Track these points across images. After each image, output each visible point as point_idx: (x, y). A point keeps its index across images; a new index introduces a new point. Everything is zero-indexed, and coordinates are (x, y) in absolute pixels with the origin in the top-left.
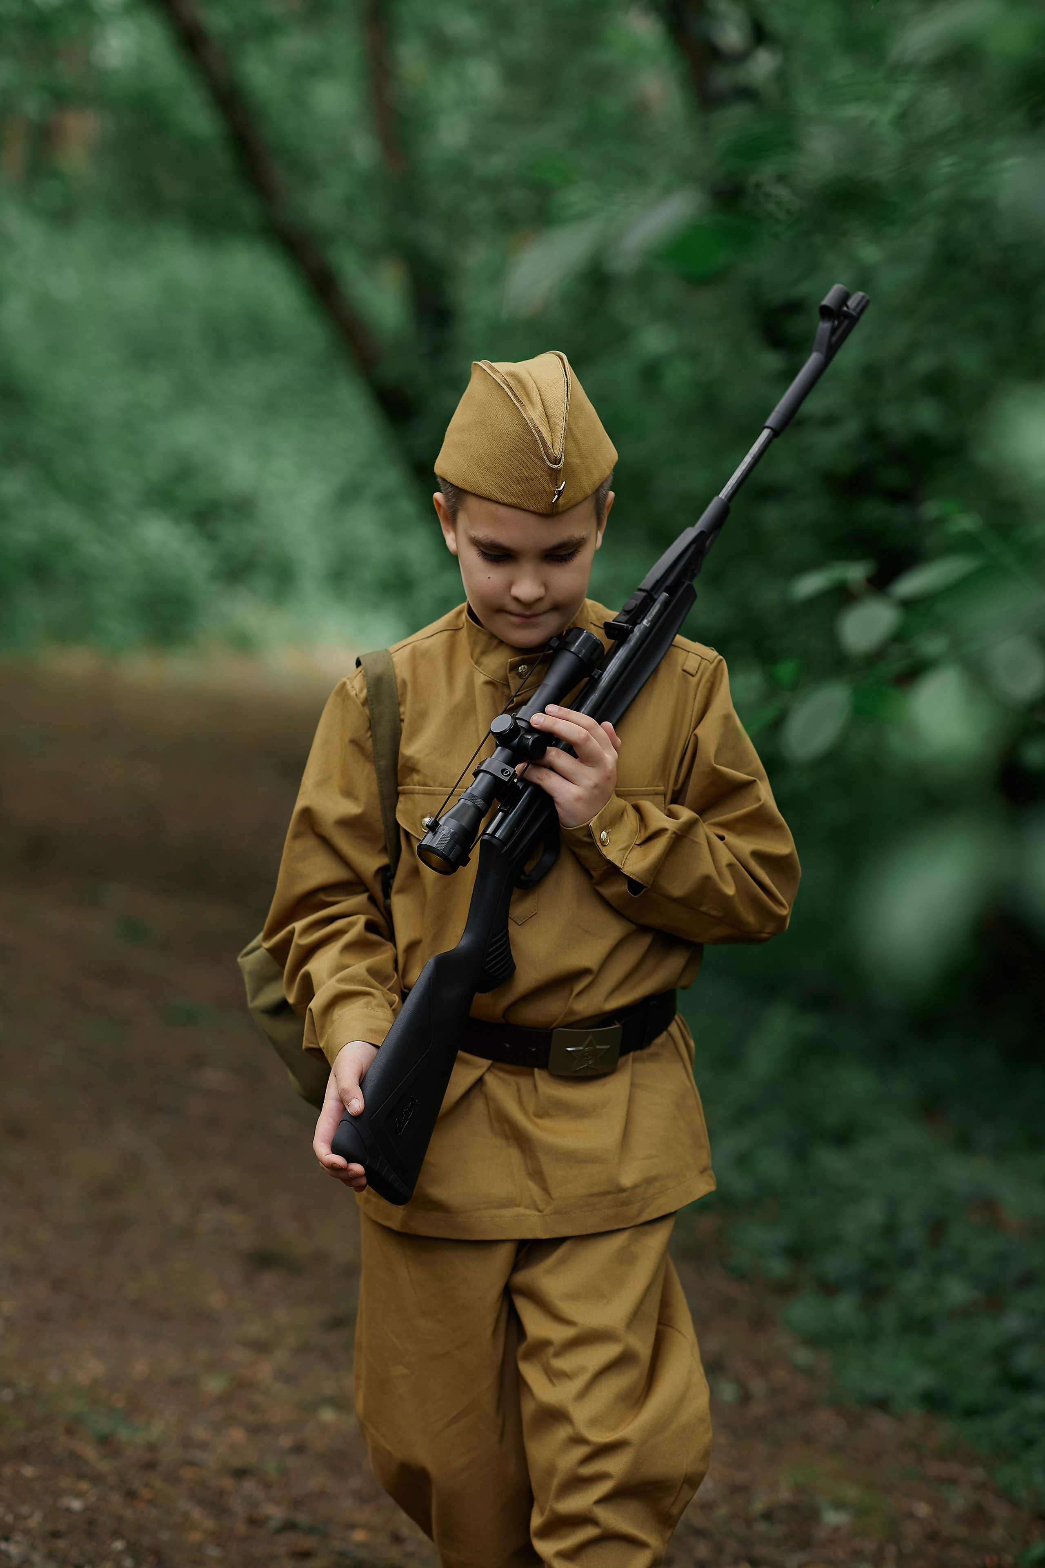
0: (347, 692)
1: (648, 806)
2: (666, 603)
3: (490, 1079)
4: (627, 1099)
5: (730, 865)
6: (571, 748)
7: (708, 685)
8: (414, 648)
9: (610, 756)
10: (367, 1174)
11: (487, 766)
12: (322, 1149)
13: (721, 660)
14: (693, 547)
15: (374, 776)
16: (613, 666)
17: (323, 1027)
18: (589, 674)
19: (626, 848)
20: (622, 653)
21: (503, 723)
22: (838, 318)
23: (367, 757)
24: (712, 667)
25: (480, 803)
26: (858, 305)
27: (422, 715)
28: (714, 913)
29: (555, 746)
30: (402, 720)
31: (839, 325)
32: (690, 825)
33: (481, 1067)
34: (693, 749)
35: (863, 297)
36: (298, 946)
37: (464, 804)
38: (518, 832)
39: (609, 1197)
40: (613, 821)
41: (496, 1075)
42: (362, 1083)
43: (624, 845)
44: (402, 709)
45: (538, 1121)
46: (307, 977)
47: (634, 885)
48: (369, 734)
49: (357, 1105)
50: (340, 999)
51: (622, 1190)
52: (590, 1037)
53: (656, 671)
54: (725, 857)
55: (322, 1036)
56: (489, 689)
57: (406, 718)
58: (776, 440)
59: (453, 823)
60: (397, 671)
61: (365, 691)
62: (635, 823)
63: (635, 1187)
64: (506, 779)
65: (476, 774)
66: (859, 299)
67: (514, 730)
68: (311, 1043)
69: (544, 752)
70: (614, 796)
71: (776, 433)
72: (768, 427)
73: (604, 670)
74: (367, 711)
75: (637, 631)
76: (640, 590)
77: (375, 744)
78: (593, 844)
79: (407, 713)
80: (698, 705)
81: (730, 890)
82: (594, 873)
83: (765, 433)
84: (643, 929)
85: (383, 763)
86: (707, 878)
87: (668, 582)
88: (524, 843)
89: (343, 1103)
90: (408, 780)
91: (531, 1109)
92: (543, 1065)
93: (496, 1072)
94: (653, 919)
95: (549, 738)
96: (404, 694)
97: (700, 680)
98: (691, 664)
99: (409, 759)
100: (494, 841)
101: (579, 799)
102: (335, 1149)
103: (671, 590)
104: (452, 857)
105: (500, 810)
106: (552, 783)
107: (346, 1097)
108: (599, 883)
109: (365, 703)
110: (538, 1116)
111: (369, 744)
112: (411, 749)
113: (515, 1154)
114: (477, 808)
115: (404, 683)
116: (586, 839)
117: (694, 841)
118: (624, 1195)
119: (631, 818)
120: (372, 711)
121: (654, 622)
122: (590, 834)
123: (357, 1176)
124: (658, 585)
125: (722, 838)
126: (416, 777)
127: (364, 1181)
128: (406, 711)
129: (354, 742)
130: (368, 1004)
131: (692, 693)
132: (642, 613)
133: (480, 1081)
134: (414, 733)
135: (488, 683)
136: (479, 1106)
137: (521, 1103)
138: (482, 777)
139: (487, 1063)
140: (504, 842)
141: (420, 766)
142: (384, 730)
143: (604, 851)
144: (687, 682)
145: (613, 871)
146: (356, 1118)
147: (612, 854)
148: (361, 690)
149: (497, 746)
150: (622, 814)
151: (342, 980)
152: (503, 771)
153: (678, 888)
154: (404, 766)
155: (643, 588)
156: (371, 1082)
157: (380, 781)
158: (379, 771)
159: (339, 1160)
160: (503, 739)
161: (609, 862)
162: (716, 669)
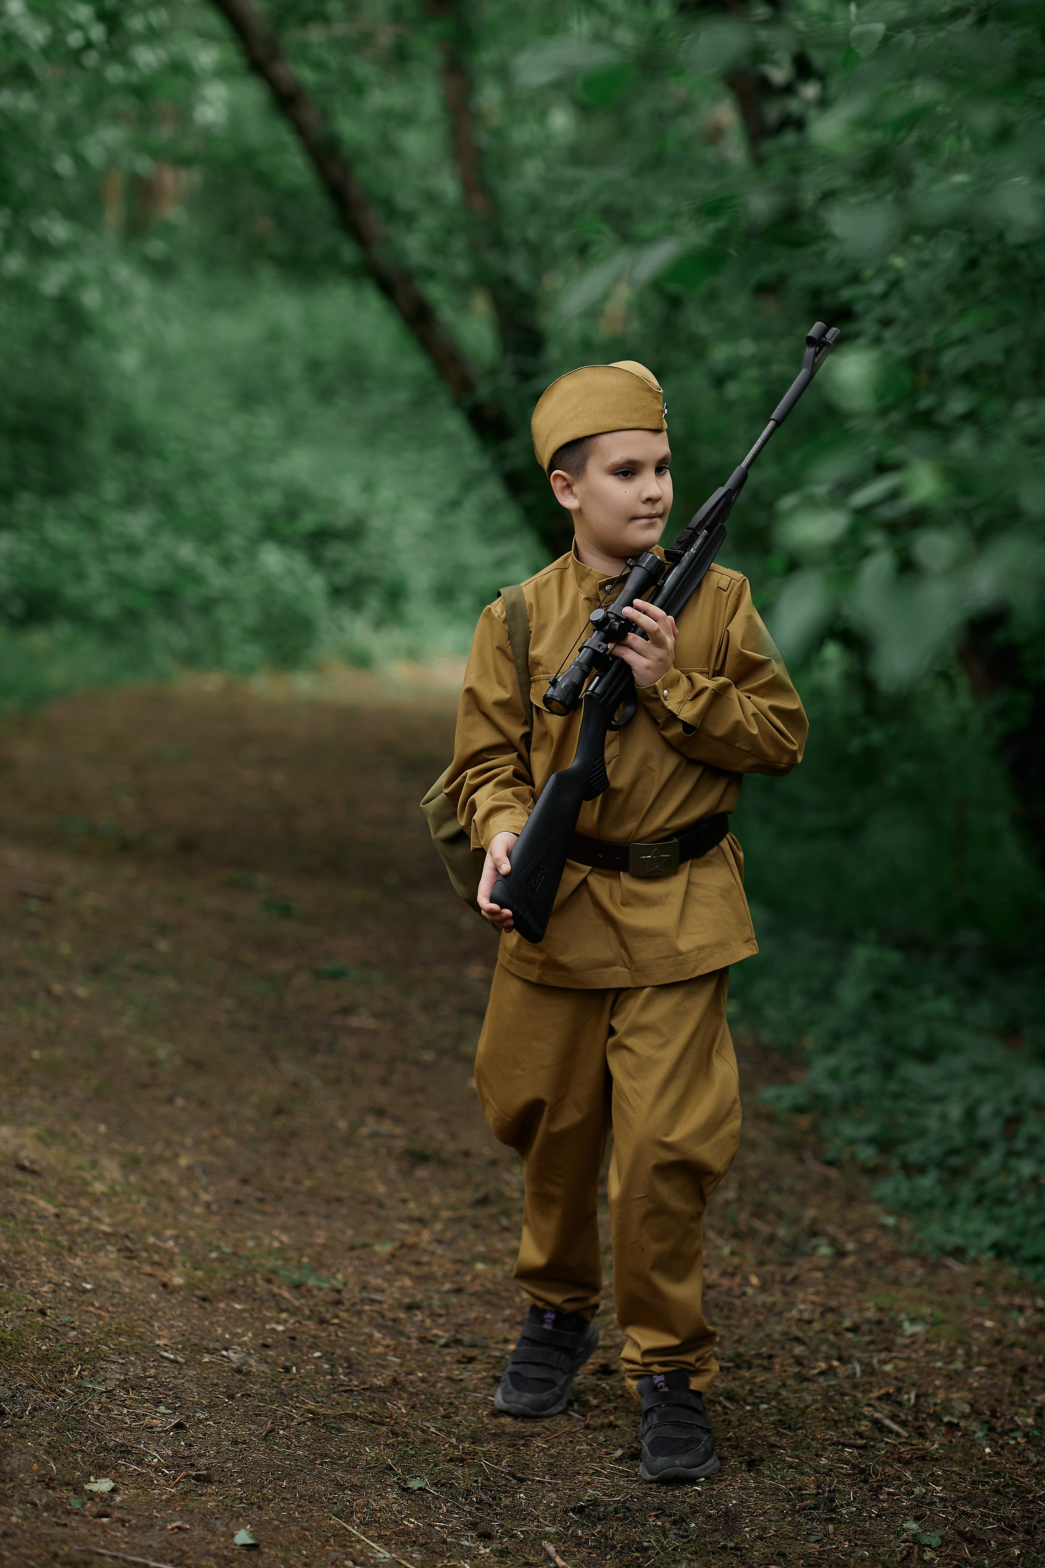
0: (492, 614)
1: (696, 676)
2: (707, 538)
3: (591, 879)
4: (684, 892)
5: (754, 714)
6: (644, 635)
7: (736, 596)
8: (536, 582)
9: (670, 640)
10: (515, 916)
11: (588, 644)
12: (483, 900)
13: (745, 579)
14: (724, 499)
15: (514, 671)
16: (671, 579)
17: (482, 832)
18: (655, 583)
19: (681, 702)
20: (676, 571)
21: (598, 614)
22: (819, 346)
23: (509, 659)
24: (738, 584)
25: (585, 668)
26: (832, 337)
27: (543, 627)
28: (745, 748)
29: (634, 632)
30: (531, 632)
31: (820, 350)
32: (724, 688)
33: (585, 871)
34: (727, 639)
35: (836, 331)
36: (469, 785)
37: (574, 668)
38: (609, 690)
39: (671, 959)
40: (673, 684)
41: (594, 877)
42: (509, 855)
43: (680, 700)
44: (530, 624)
45: (623, 908)
46: (473, 802)
47: (688, 727)
48: (509, 642)
49: (506, 867)
50: (493, 811)
51: (680, 954)
52: (656, 849)
53: (699, 585)
54: (751, 709)
55: (482, 838)
56: (587, 602)
57: (533, 630)
58: (778, 429)
59: (567, 680)
60: (526, 599)
61: (505, 613)
62: (687, 685)
63: (689, 952)
64: (602, 651)
65: (580, 650)
66: (833, 332)
67: (606, 619)
68: (476, 845)
69: (625, 636)
70: (672, 668)
71: (778, 423)
72: (773, 420)
73: (665, 579)
74: (507, 627)
75: (687, 557)
76: (688, 529)
77: (513, 649)
78: (658, 699)
79: (534, 626)
80: (729, 611)
81: (755, 731)
82: (659, 721)
83: (771, 424)
84: (692, 762)
85: (519, 662)
86: (738, 723)
87: (707, 524)
88: (614, 697)
89: (496, 869)
90: (536, 672)
91: (618, 900)
92: (626, 870)
93: (595, 875)
94: (700, 753)
95: (630, 625)
96: (531, 614)
97: (730, 594)
98: (724, 583)
99: (534, 658)
100: (594, 695)
101: (648, 668)
102: (492, 900)
103: (710, 529)
104: (567, 703)
105: (597, 675)
106: (630, 656)
107: (499, 864)
108: (663, 729)
109: (505, 621)
110: (623, 904)
111: (509, 650)
112: (537, 651)
113: (611, 931)
114: (583, 671)
115: (531, 605)
116: (654, 696)
117: (729, 698)
118: (682, 957)
119: (684, 684)
120: (509, 626)
121: (698, 550)
122: (656, 692)
123: (508, 918)
124: (700, 525)
125: (749, 698)
126: (540, 669)
127: (511, 922)
128: (533, 625)
129: (499, 648)
130: (512, 813)
131: (724, 602)
132: (690, 544)
133: (585, 881)
134: (538, 640)
135: (586, 599)
136: (585, 897)
137: (611, 895)
138: (586, 651)
139: (588, 868)
140: (600, 696)
141: (543, 661)
142: (519, 639)
143: (666, 703)
144: (721, 595)
145: (672, 718)
146: (506, 876)
147: (672, 705)
148: (502, 612)
149: (594, 631)
150: (679, 680)
151: (494, 800)
152: (599, 646)
153: (720, 731)
154: (532, 662)
155: (691, 527)
156: (515, 855)
157: (519, 674)
158: (517, 668)
159: (495, 907)
160: (598, 625)
161: (670, 711)
162: (742, 586)
